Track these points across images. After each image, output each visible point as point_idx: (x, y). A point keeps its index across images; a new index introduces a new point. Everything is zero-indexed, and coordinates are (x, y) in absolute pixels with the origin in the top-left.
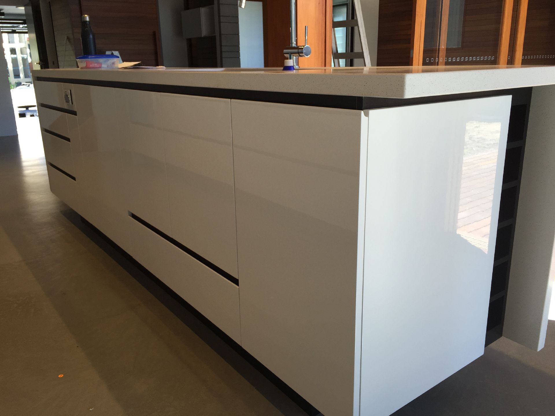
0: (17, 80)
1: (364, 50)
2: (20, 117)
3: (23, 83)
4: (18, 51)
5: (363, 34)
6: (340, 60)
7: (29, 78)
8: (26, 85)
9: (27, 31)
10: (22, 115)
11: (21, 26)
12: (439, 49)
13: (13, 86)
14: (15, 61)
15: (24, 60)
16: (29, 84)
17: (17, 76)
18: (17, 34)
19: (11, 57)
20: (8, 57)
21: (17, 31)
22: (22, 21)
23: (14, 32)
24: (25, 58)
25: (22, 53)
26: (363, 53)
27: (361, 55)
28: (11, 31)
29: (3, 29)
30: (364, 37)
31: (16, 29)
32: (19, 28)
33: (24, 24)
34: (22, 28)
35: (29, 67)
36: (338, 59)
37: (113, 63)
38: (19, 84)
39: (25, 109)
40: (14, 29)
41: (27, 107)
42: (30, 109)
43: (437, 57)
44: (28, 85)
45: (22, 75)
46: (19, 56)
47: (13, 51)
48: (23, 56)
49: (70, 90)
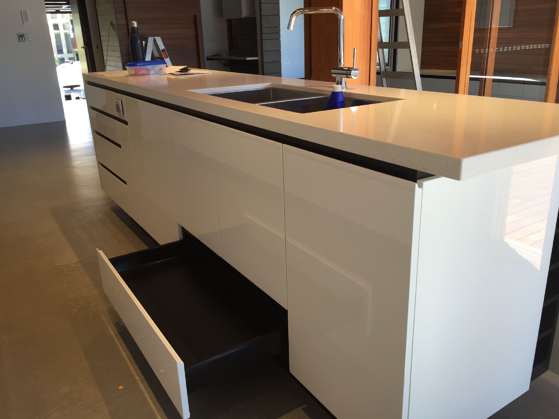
0: (60, 56)
1: (410, 41)
2: (66, 100)
3: (66, 61)
4: (61, 27)
5: (410, 23)
6: (385, 50)
7: (72, 53)
8: (70, 62)
9: (71, 11)
10: (68, 98)
11: (64, 7)
12: (491, 28)
13: (57, 62)
14: (58, 37)
15: (67, 36)
16: (72, 61)
17: (60, 51)
18: (60, 14)
19: (55, 33)
20: (52, 33)
21: (60, 11)
22: (65, 2)
23: (58, 12)
24: (68, 33)
25: (64, 29)
26: (408, 43)
27: (406, 45)
28: (55, 11)
29: (47, 10)
30: (410, 26)
31: (59, 9)
32: (62, 8)
33: (68, 5)
34: (66, 8)
35: (71, 43)
36: (383, 48)
37: (161, 69)
38: (62, 61)
39: (70, 89)
40: (58, 9)
41: (72, 87)
42: (74, 88)
43: (487, 47)
44: (71, 63)
45: (65, 50)
46: (62, 32)
47: (56, 27)
48: (66, 31)
49: (121, 101)
